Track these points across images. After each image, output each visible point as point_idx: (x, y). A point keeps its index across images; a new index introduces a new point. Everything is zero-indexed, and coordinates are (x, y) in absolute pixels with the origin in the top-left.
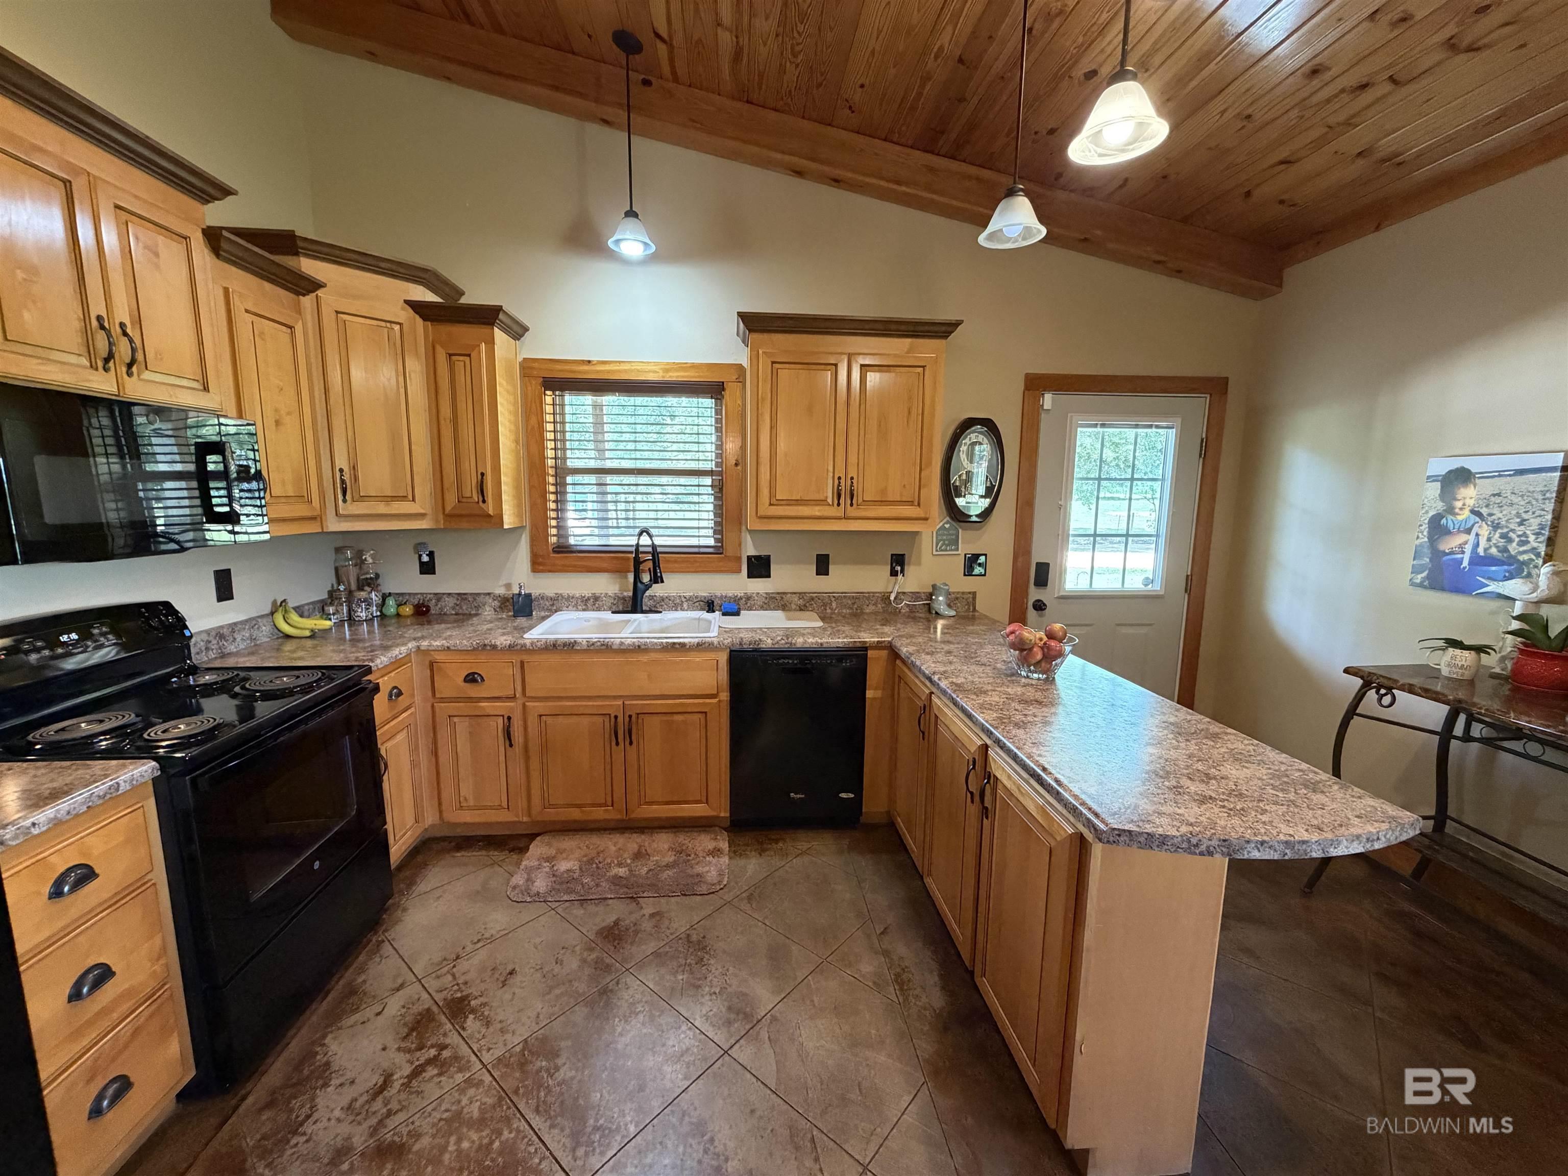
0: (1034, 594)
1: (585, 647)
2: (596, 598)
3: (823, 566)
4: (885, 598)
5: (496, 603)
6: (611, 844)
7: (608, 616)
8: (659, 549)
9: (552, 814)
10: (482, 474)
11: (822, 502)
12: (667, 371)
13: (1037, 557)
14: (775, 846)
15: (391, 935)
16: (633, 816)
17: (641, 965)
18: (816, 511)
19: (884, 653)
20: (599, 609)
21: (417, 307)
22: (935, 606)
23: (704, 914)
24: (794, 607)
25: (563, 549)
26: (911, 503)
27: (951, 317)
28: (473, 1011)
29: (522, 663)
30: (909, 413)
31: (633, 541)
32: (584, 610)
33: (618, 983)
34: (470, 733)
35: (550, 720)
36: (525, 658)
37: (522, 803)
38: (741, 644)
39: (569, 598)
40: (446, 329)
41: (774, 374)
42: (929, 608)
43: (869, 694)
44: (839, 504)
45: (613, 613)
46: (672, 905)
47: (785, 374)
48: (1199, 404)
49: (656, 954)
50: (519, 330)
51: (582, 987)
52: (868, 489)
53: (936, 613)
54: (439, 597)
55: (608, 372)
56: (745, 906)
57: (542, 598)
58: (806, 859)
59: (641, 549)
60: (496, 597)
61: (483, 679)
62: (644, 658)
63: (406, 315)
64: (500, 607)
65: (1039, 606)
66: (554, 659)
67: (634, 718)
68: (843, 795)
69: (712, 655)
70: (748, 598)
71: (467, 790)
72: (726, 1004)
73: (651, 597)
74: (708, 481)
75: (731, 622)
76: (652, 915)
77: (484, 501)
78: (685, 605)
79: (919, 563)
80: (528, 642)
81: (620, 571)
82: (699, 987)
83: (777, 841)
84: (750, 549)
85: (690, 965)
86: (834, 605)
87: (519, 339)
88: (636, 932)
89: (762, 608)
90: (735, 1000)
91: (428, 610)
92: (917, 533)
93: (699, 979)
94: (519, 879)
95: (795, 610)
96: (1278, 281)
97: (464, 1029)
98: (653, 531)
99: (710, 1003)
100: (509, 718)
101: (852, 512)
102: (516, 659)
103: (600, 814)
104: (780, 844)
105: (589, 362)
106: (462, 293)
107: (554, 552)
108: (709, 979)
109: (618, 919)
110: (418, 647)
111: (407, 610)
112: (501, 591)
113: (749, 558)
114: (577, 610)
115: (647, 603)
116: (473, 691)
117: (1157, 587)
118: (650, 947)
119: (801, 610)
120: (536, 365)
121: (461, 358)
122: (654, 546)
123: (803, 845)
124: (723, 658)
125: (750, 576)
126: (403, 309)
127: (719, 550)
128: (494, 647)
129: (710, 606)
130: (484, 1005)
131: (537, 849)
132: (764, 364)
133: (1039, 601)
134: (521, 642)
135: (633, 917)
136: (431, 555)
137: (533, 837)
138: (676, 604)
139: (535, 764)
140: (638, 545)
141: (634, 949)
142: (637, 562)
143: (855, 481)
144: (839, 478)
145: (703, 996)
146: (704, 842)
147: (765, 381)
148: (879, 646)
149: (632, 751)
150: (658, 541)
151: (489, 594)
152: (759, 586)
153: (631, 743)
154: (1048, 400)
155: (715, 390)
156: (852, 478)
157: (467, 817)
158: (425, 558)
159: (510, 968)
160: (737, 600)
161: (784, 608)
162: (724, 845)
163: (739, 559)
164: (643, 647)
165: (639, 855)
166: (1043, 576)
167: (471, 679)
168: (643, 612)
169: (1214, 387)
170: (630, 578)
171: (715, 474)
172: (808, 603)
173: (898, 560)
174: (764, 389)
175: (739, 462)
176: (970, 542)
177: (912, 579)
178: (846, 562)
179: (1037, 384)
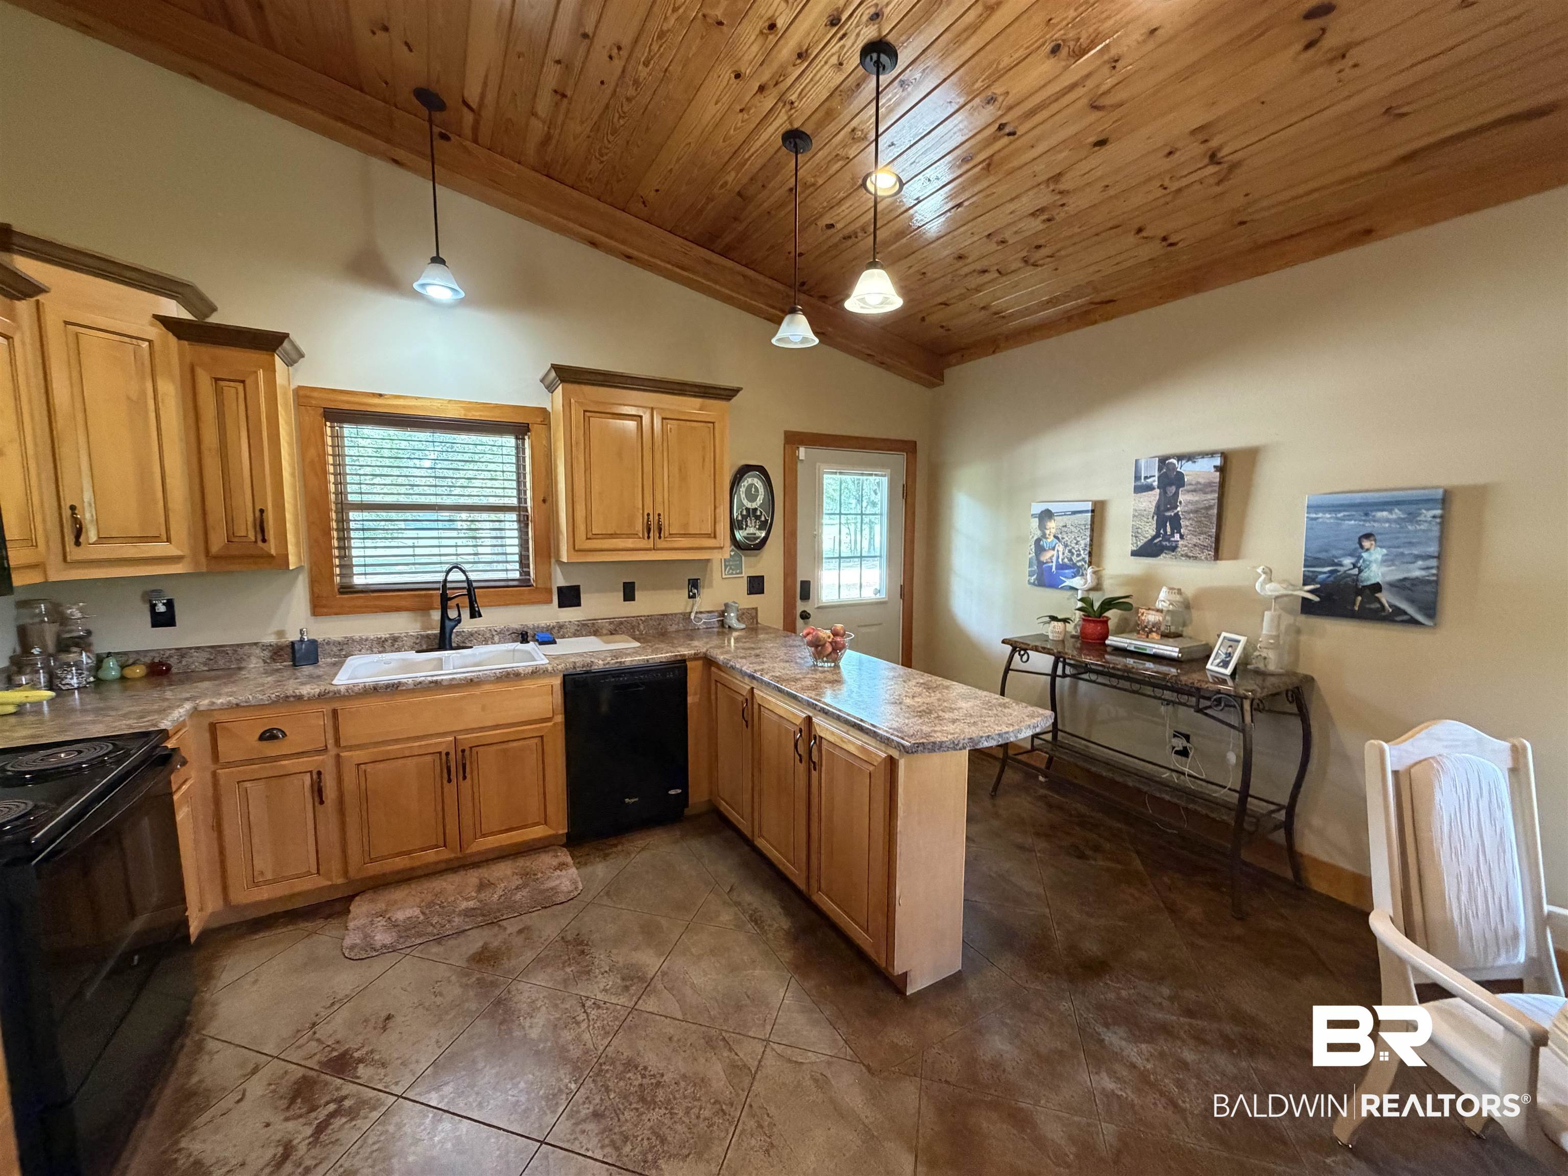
0: (801, 606)
1: (412, 687)
2: (395, 639)
3: (629, 593)
4: (686, 616)
5: (267, 654)
6: (448, 884)
7: (412, 655)
8: (475, 584)
9: (375, 869)
10: (262, 511)
11: (634, 535)
12: (468, 410)
13: (801, 577)
14: (614, 849)
15: (212, 1029)
16: (468, 851)
17: (526, 971)
18: (630, 543)
19: (700, 663)
20: (398, 650)
21: (168, 323)
22: (727, 621)
23: (571, 916)
24: (605, 632)
25: (348, 589)
26: (708, 536)
27: (734, 384)
28: (361, 1061)
29: (335, 712)
30: (704, 460)
31: (440, 577)
32: (380, 652)
33: (509, 992)
34: (267, 797)
35: (369, 768)
36: (337, 705)
37: (336, 865)
38: (574, 668)
39: (362, 641)
40: (206, 352)
41: (587, 421)
42: (722, 624)
43: (690, 700)
44: (649, 537)
45: (418, 652)
46: (534, 919)
47: (596, 422)
48: (899, 459)
49: (538, 960)
50: (294, 355)
51: (473, 1006)
52: (672, 524)
53: (729, 627)
54: (182, 653)
55: (404, 407)
56: (605, 901)
57: (328, 643)
58: (646, 855)
59: (449, 585)
60: (265, 647)
61: (284, 735)
62: (477, 691)
63: (155, 332)
64: (271, 658)
65: (805, 616)
66: (375, 703)
67: (467, 753)
68: (672, 792)
69: (546, 681)
70: (561, 627)
71: (264, 863)
72: (619, 976)
73: (459, 634)
74: (513, 516)
75: (549, 649)
76: (520, 932)
77: (264, 541)
78: (496, 638)
79: (711, 586)
80: (343, 689)
81: (423, 609)
82: (588, 973)
83: (615, 846)
84: (560, 580)
85: (574, 958)
86: (642, 627)
87: (292, 365)
88: (509, 949)
89: (575, 635)
90: (626, 971)
91: (169, 668)
92: (708, 561)
93: (587, 966)
94: (352, 938)
95: (606, 634)
96: (941, 378)
97: (358, 1078)
98: (466, 567)
99: (604, 980)
100: (319, 773)
101: (661, 544)
102: (327, 708)
103: (431, 856)
104: (620, 848)
105: (381, 395)
106: (214, 309)
107: (341, 593)
108: (596, 963)
109: (486, 944)
110: (195, 708)
111: (138, 671)
112: (271, 639)
113: (560, 589)
114: (372, 652)
115: (455, 640)
116: (271, 749)
117: (883, 596)
118: (529, 955)
119: (612, 634)
120: (315, 394)
121: (232, 384)
122: (469, 581)
123: (640, 843)
124: (557, 682)
125: (561, 605)
126: (152, 325)
127: (524, 582)
128: (300, 698)
129: (523, 637)
130: (372, 1052)
131: (360, 910)
132: (577, 414)
133: (804, 611)
134: (332, 688)
135: (500, 938)
136: (170, 604)
137: (351, 898)
138: (486, 638)
139: (352, 820)
140: (445, 581)
141: (513, 962)
142: (445, 600)
143: (662, 517)
144: (648, 515)
145: (596, 977)
146: (547, 860)
147: (577, 428)
148: (696, 657)
149: (466, 785)
150: (473, 576)
151: (256, 644)
152: (570, 615)
153: (465, 778)
154: (802, 452)
155: (520, 430)
156: (659, 515)
157: (264, 894)
158: (161, 608)
159: (384, 1014)
160: (549, 629)
161: (596, 633)
162: (569, 860)
163: (550, 591)
164: (476, 680)
165: (482, 886)
166: (806, 591)
167: (269, 736)
168: (452, 648)
169: (908, 448)
170: (436, 615)
171: (520, 509)
172: (617, 627)
173: (694, 584)
174: (577, 434)
175: (547, 499)
176: (751, 566)
177: (708, 600)
178: (645, 588)
179: (793, 440)
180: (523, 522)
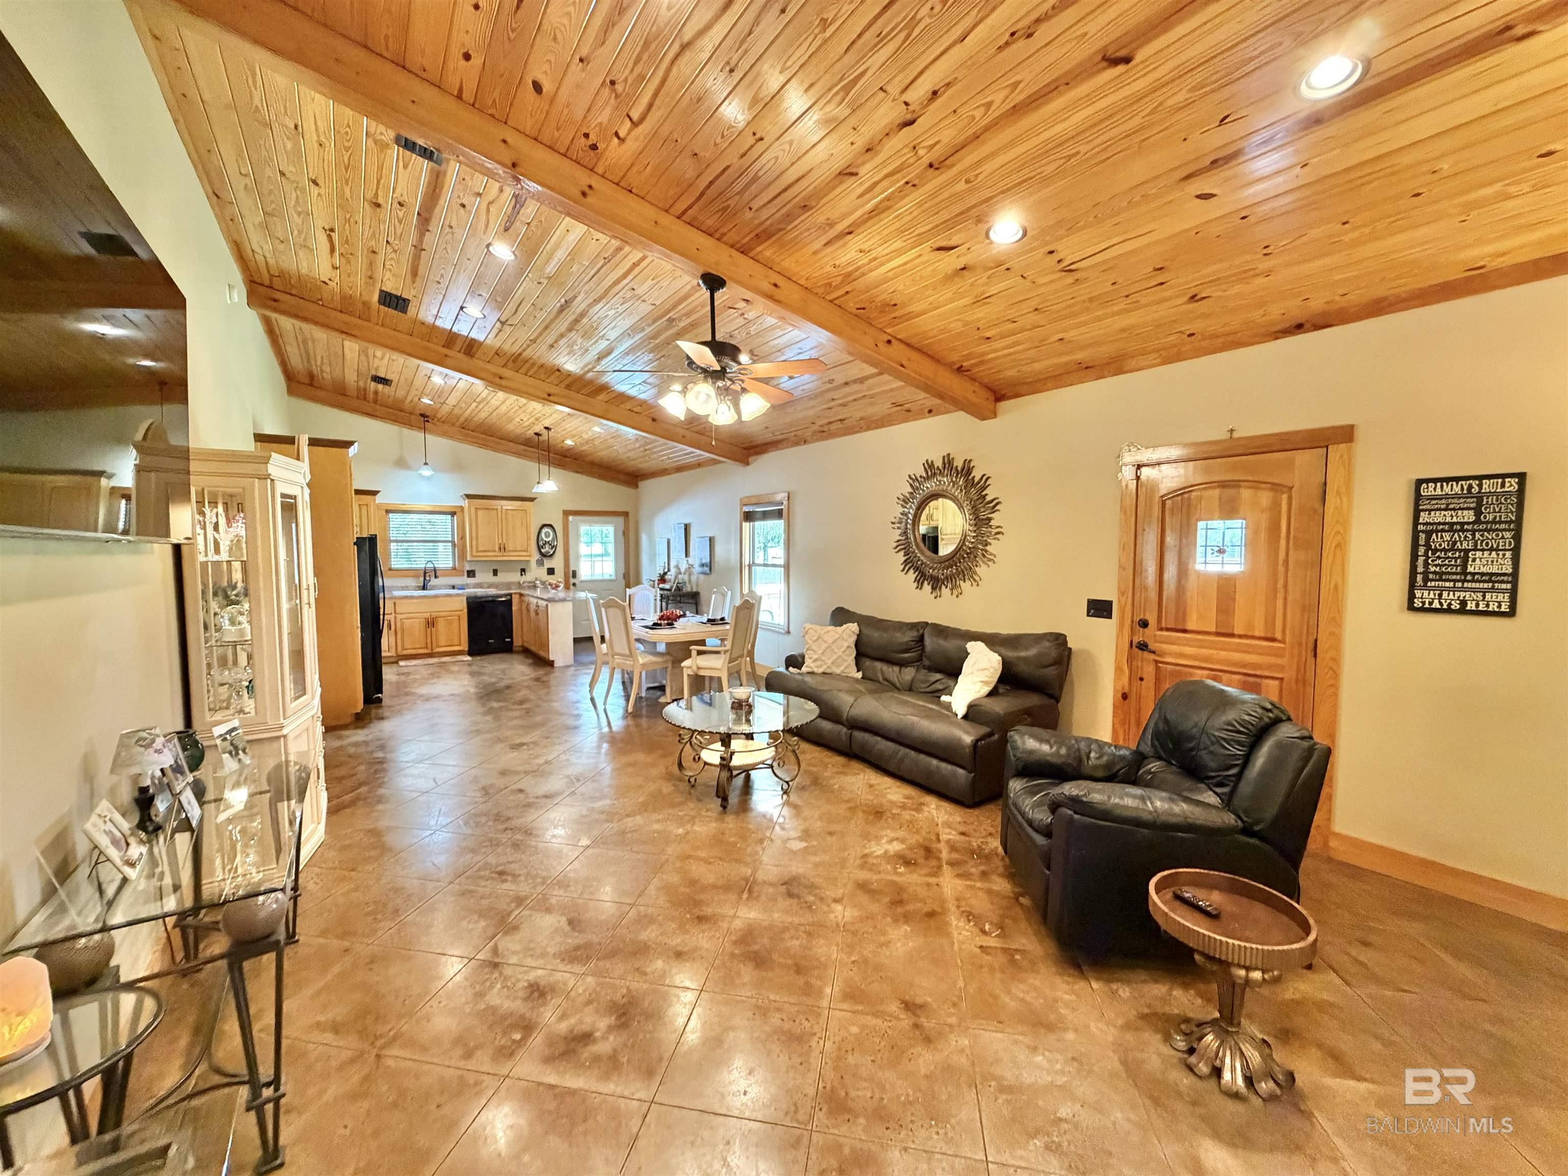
0: (572, 581)
1: (417, 597)
2: (407, 587)
3: (495, 572)
4: (519, 582)
8: (436, 569)
9: (405, 652)
11: (495, 551)
12: (435, 507)
13: (572, 568)
16: (435, 652)
18: (492, 554)
19: (518, 596)
20: (409, 590)
22: (535, 583)
24: (486, 585)
26: (526, 551)
27: (533, 496)
29: (395, 603)
30: (523, 524)
31: (424, 566)
35: (404, 621)
36: (396, 601)
37: (393, 650)
39: (396, 587)
41: (477, 512)
42: (534, 586)
43: (513, 607)
44: (500, 552)
45: (415, 590)
47: (480, 513)
48: (621, 520)
52: (510, 547)
53: (537, 587)
58: (498, 657)
59: (427, 568)
65: (574, 585)
67: (435, 619)
68: (507, 641)
69: (461, 599)
70: (467, 584)
73: (430, 585)
74: (450, 544)
75: (463, 590)
78: (444, 586)
79: (530, 571)
81: (418, 576)
83: (487, 655)
84: (468, 568)
86: (498, 584)
87: (378, 499)
89: (473, 588)
92: (529, 561)
95: (486, 588)
96: (637, 486)
98: (433, 562)
100: (390, 620)
101: (505, 554)
103: (423, 651)
104: (489, 656)
105: (401, 506)
107: (390, 570)
113: (467, 571)
115: (429, 587)
117: (613, 577)
119: (488, 587)
120: (385, 506)
121: (364, 506)
122: (434, 568)
123: (495, 655)
124: (465, 599)
125: (468, 577)
127: (454, 569)
129: (453, 586)
132: (473, 510)
133: (574, 583)
138: (440, 587)
139: (399, 635)
142: (425, 573)
143: (505, 544)
144: (500, 543)
147: (473, 514)
148: (516, 594)
149: (434, 629)
150: (436, 566)
152: (471, 581)
153: (433, 627)
154: (571, 518)
155: (453, 514)
160: (463, 584)
161: (480, 586)
163: (463, 571)
164: (438, 597)
166: (574, 575)
168: (427, 590)
169: (626, 514)
170: (422, 579)
171: (453, 542)
172: (490, 586)
173: (523, 571)
174: (473, 516)
175: (462, 538)
176: (548, 564)
177: (529, 577)
178: (504, 571)
179: (567, 513)
180: (454, 545)
